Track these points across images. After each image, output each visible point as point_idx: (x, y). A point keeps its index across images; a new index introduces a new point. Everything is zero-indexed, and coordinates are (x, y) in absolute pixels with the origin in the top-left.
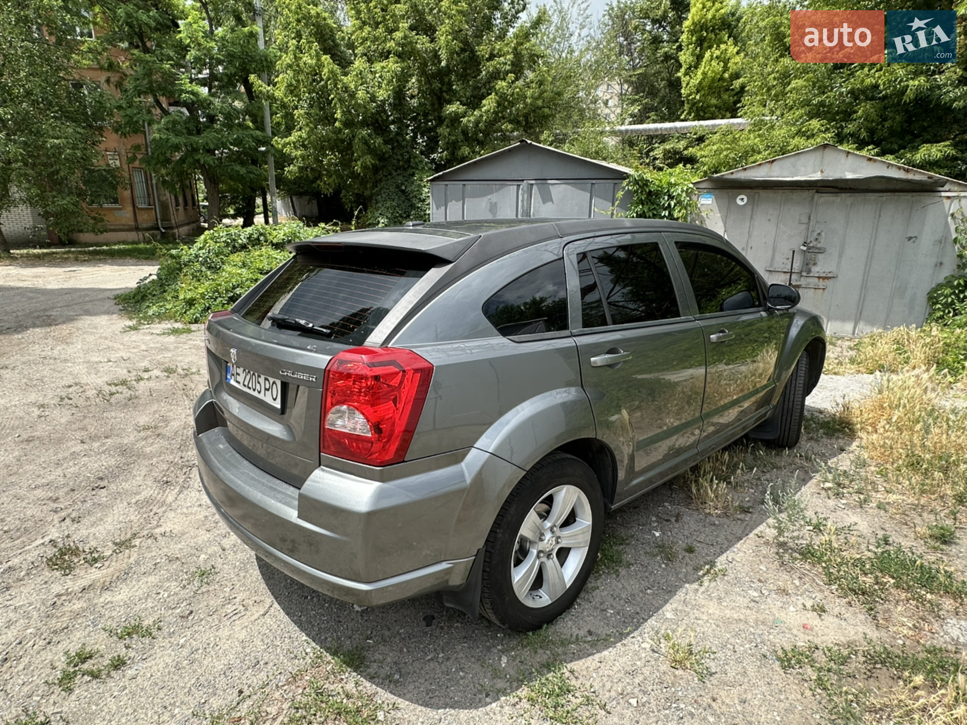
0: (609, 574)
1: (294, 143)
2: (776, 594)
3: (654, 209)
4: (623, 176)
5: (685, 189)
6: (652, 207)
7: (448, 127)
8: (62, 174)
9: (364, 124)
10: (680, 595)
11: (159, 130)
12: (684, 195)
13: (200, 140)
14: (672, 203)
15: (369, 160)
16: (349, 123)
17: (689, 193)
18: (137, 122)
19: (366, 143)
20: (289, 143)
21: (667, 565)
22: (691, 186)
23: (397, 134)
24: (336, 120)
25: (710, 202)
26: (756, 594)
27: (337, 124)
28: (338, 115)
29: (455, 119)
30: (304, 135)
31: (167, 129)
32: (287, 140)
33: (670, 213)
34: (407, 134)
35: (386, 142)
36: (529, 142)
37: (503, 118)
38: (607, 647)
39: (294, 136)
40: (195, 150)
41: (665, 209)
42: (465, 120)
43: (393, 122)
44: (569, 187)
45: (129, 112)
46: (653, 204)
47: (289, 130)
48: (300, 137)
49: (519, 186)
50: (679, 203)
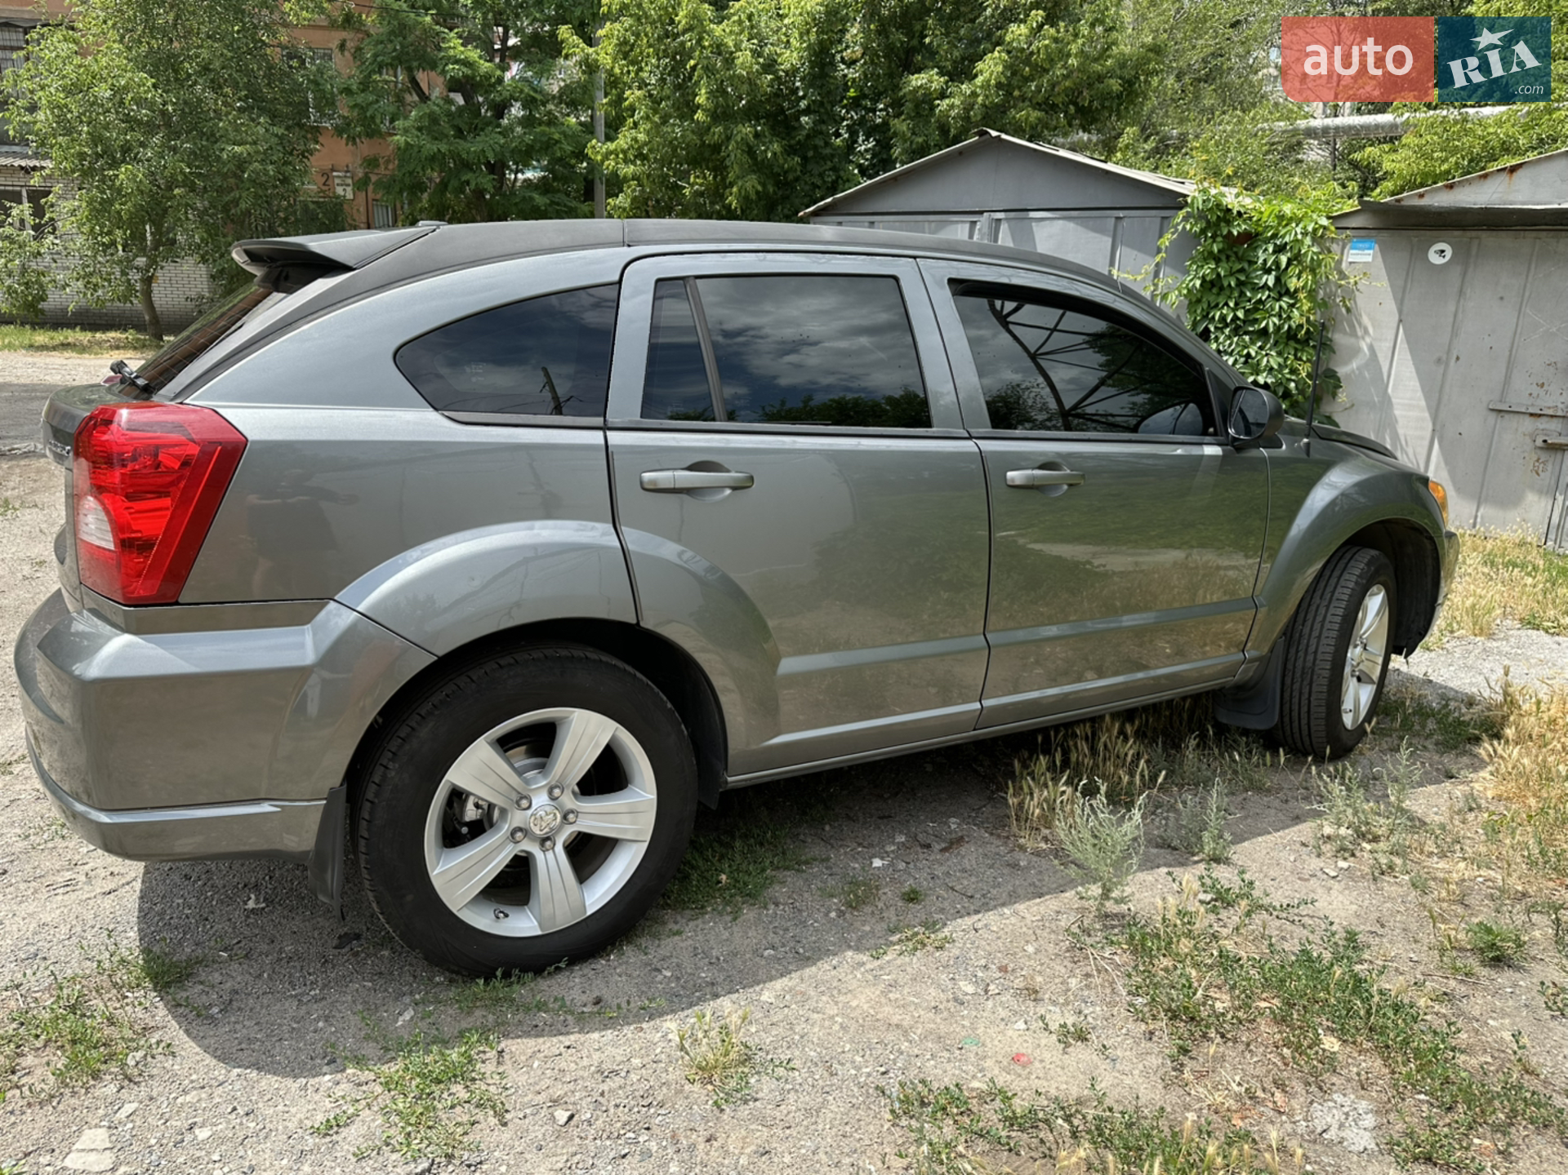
0: (720, 914)
1: (624, 152)
2: (1014, 996)
3: (1242, 270)
4: (1175, 201)
5: (1310, 229)
6: (1238, 266)
7: (909, 117)
8: (243, 206)
9: (750, 114)
10: (822, 969)
11: (406, 131)
12: (1308, 241)
13: (472, 147)
14: (1284, 259)
15: (752, 183)
16: (722, 114)
17: (1318, 237)
18: (373, 117)
19: (750, 152)
20: (615, 152)
21: (841, 914)
22: (1324, 222)
23: (815, 133)
24: (698, 106)
25: (1370, 259)
26: (970, 989)
27: (699, 115)
28: (701, 99)
29: (925, 103)
30: (642, 137)
31: (420, 129)
32: (612, 146)
33: (1278, 279)
34: (838, 135)
35: (790, 151)
36: (994, 133)
37: (1023, 98)
38: (606, 1027)
39: (623, 141)
40: (466, 165)
41: (1268, 271)
42: (944, 104)
43: (807, 111)
44: (1071, 225)
45: (360, 99)
46: (1240, 259)
47: (613, 128)
48: (635, 140)
49: (974, 223)
50: (1296, 258)
